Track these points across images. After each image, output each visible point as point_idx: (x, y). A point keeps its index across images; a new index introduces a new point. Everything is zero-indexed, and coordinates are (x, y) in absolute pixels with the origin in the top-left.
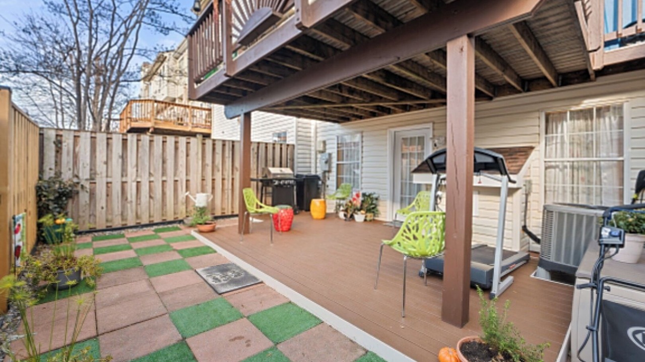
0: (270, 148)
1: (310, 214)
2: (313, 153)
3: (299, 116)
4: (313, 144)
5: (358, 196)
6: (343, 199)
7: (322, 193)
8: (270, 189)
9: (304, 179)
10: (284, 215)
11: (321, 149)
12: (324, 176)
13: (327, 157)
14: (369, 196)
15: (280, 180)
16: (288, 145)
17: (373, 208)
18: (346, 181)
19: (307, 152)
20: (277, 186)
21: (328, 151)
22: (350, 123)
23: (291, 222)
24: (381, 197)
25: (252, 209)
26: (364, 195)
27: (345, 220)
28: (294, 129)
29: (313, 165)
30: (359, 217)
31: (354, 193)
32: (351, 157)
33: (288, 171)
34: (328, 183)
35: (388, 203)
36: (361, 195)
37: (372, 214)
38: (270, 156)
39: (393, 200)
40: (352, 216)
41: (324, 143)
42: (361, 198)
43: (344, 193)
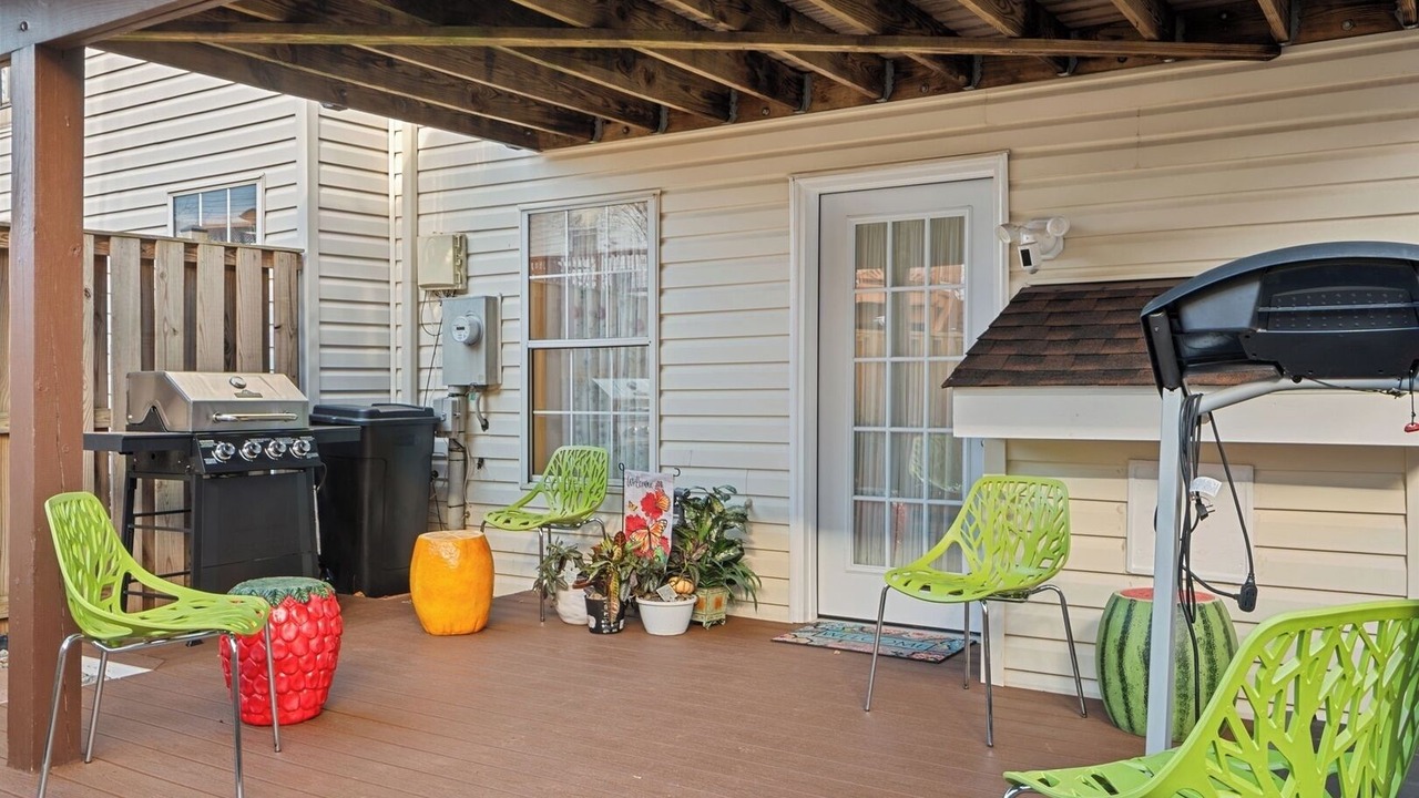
0: (169, 264)
1: (411, 611)
2: (400, 294)
3: (338, 97)
4: (398, 251)
5: (652, 505)
6: (573, 524)
7: (454, 500)
8: (170, 490)
9: (364, 427)
10: (290, 632)
11: (446, 277)
12: (463, 415)
13: (480, 317)
14: (708, 506)
15: (238, 438)
16: (268, 253)
17: (727, 563)
18: (579, 437)
19: (368, 291)
20: (217, 472)
21: (478, 289)
22: (594, 147)
23: (330, 669)
24: (756, 503)
25: (98, 614)
26: (683, 500)
27: (597, 630)
28: (300, 172)
29: (400, 359)
30: (665, 614)
31: (635, 495)
32: (599, 315)
33: (273, 387)
34: (481, 446)
35: (798, 534)
36: (668, 501)
37: (721, 594)
38: (169, 311)
39: (819, 522)
40: (630, 612)
41: (461, 243)
42: (669, 518)
43: (569, 494)
